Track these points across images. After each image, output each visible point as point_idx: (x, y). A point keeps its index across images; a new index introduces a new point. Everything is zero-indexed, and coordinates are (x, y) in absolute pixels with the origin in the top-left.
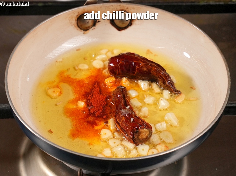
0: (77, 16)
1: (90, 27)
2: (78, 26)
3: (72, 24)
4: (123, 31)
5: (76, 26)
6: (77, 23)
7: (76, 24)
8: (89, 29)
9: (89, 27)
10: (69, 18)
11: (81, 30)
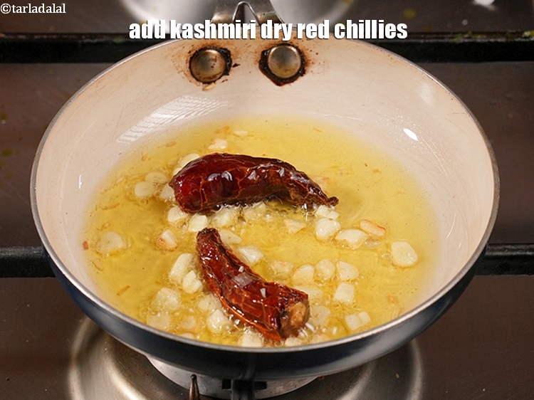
0: (190, 52)
1: (218, 76)
2: (193, 75)
3: (180, 69)
4: (286, 87)
5: (189, 74)
6: (190, 67)
7: (188, 70)
8: (214, 82)
9: (215, 76)
10: (173, 56)
11: (198, 83)
